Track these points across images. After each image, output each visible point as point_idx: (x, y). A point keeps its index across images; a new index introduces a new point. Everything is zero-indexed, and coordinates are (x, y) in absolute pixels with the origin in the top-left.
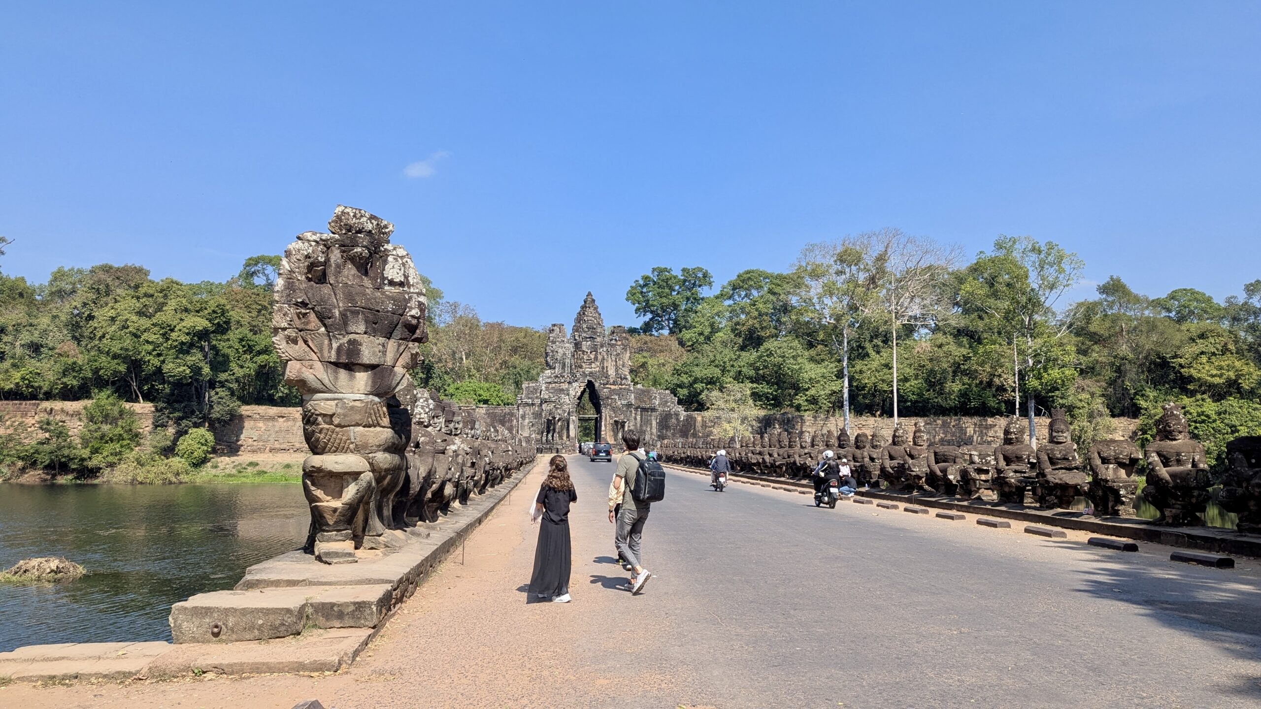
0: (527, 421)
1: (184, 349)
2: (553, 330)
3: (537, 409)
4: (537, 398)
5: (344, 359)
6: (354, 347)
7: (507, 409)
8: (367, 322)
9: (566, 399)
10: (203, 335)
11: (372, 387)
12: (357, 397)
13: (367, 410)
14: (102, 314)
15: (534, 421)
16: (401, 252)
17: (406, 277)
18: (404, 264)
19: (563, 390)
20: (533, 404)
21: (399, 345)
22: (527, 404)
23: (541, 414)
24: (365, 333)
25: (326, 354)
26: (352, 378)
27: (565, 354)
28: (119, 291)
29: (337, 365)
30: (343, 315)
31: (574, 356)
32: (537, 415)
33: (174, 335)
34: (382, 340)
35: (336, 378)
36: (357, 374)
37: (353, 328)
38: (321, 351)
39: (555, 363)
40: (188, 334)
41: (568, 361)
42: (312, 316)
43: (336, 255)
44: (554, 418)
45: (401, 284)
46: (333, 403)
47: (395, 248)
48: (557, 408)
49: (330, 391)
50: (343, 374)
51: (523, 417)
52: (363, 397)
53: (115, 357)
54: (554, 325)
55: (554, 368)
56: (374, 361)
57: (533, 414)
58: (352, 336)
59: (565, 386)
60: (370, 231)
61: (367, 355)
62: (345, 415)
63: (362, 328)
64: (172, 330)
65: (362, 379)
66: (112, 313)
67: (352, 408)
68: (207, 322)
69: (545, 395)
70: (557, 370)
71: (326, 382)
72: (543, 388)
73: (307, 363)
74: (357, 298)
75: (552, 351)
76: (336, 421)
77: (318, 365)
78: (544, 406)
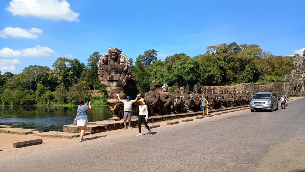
0: (287, 87)
1: (188, 73)
2: (295, 56)
3: (290, 83)
4: (290, 79)
5: (110, 80)
6: (112, 77)
7: (280, 83)
8: (115, 71)
9: (301, 79)
10: (193, 69)
11: (117, 85)
12: (114, 87)
13: (117, 90)
14: (173, 66)
15: (290, 87)
16: (123, 55)
17: (125, 60)
18: (124, 58)
19: (300, 76)
20: (289, 81)
21: (123, 76)
22: (287, 81)
23: (292, 84)
24: (115, 74)
25: (107, 79)
26: (113, 83)
27: (300, 64)
28: (177, 60)
29: (109, 81)
30: (110, 70)
31: (303, 64)
32: (291, 85)
33: (186, 70)
34: (119, 75)
35: (110, 84)
36: (114, 83)
37: (112, 73)
38: (106, 78)
39: (296, 67)
40: (189, 69)
41: (301, 66)
42: (105, 71)
43: (109, 58)
44: (297, 85)
45: (123, 62)
46: (109, 89)
47: (122, 54)
48: (297, 82)
49: (109, 86)
50: (111, 83)
51: (286, 85)
52: (115, 87)
53: (176, 76)
54: (296, 55)
55: (296, 69)
56: (117, 79)
57: (289, 84)
58: (112, 75)
59: (300, 75)
60: (115, 52)
61: (115, 79)
62: (112, 91)
63: (114, 73)
64: (186, 69)
65: (115, 83)
66: (175, 66)
67: (113, 89)
68: (193, 66)
69: (293, 78)
70: (297, 70)
71: (108, 84)
72: (292, 76)
73: (104, 81)
74: (113, 67)
75: (295, 64)
76: (111, 92)
77: (106, 81)
78: (293, 82)
